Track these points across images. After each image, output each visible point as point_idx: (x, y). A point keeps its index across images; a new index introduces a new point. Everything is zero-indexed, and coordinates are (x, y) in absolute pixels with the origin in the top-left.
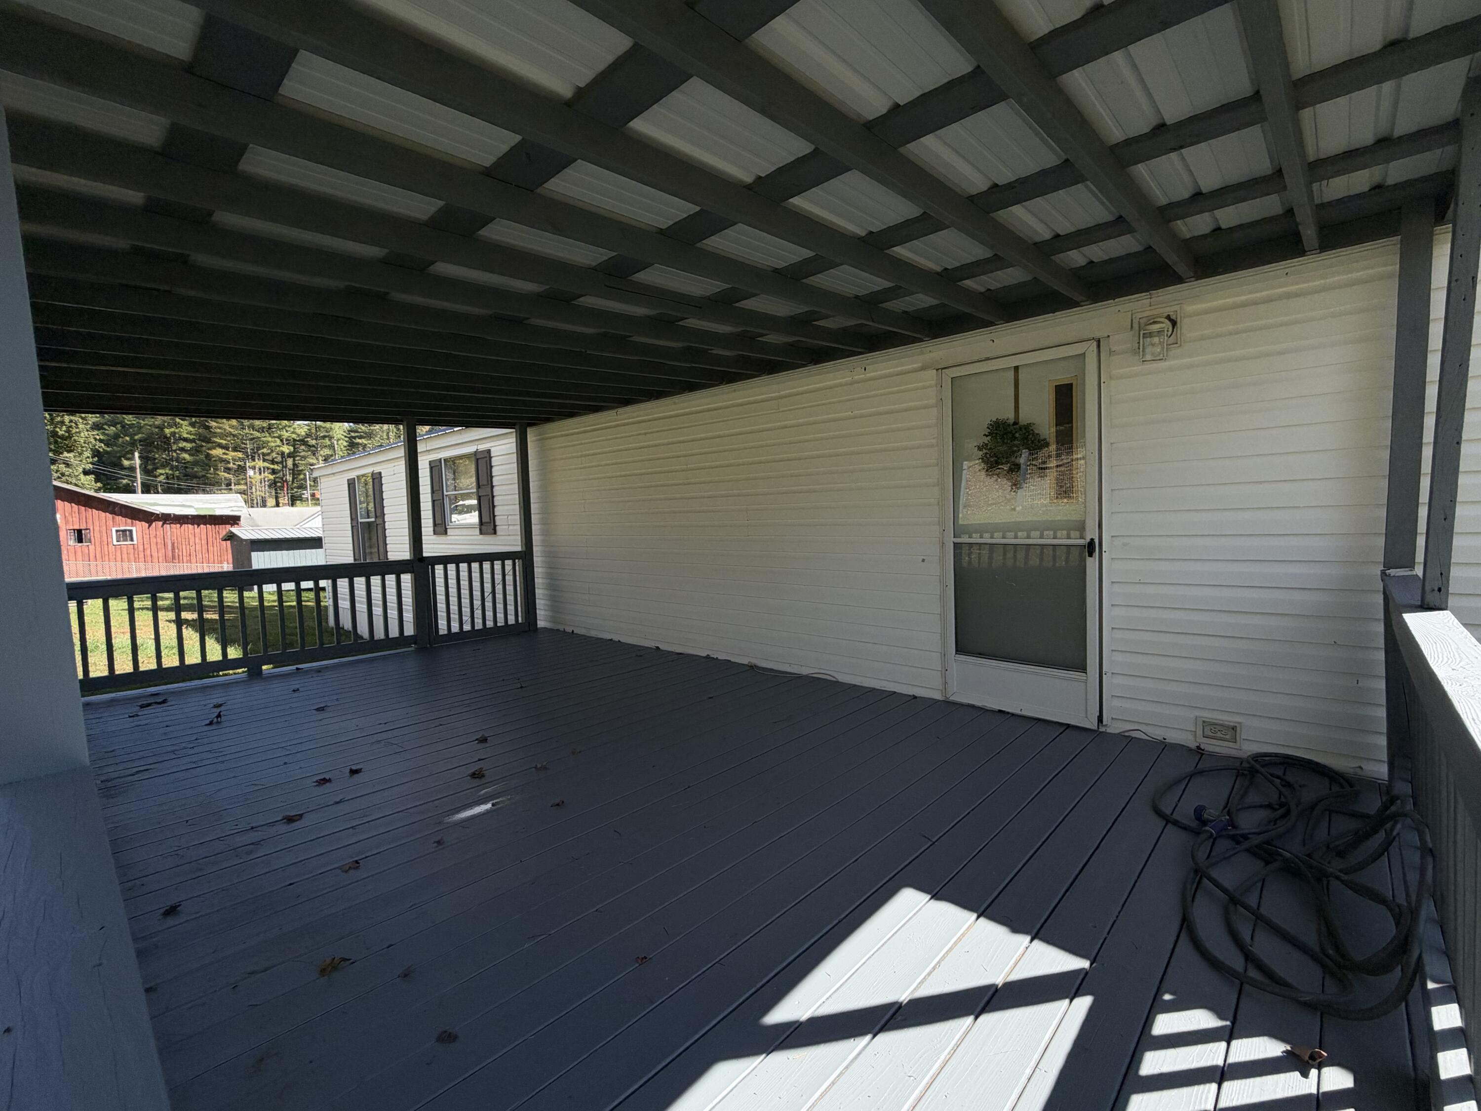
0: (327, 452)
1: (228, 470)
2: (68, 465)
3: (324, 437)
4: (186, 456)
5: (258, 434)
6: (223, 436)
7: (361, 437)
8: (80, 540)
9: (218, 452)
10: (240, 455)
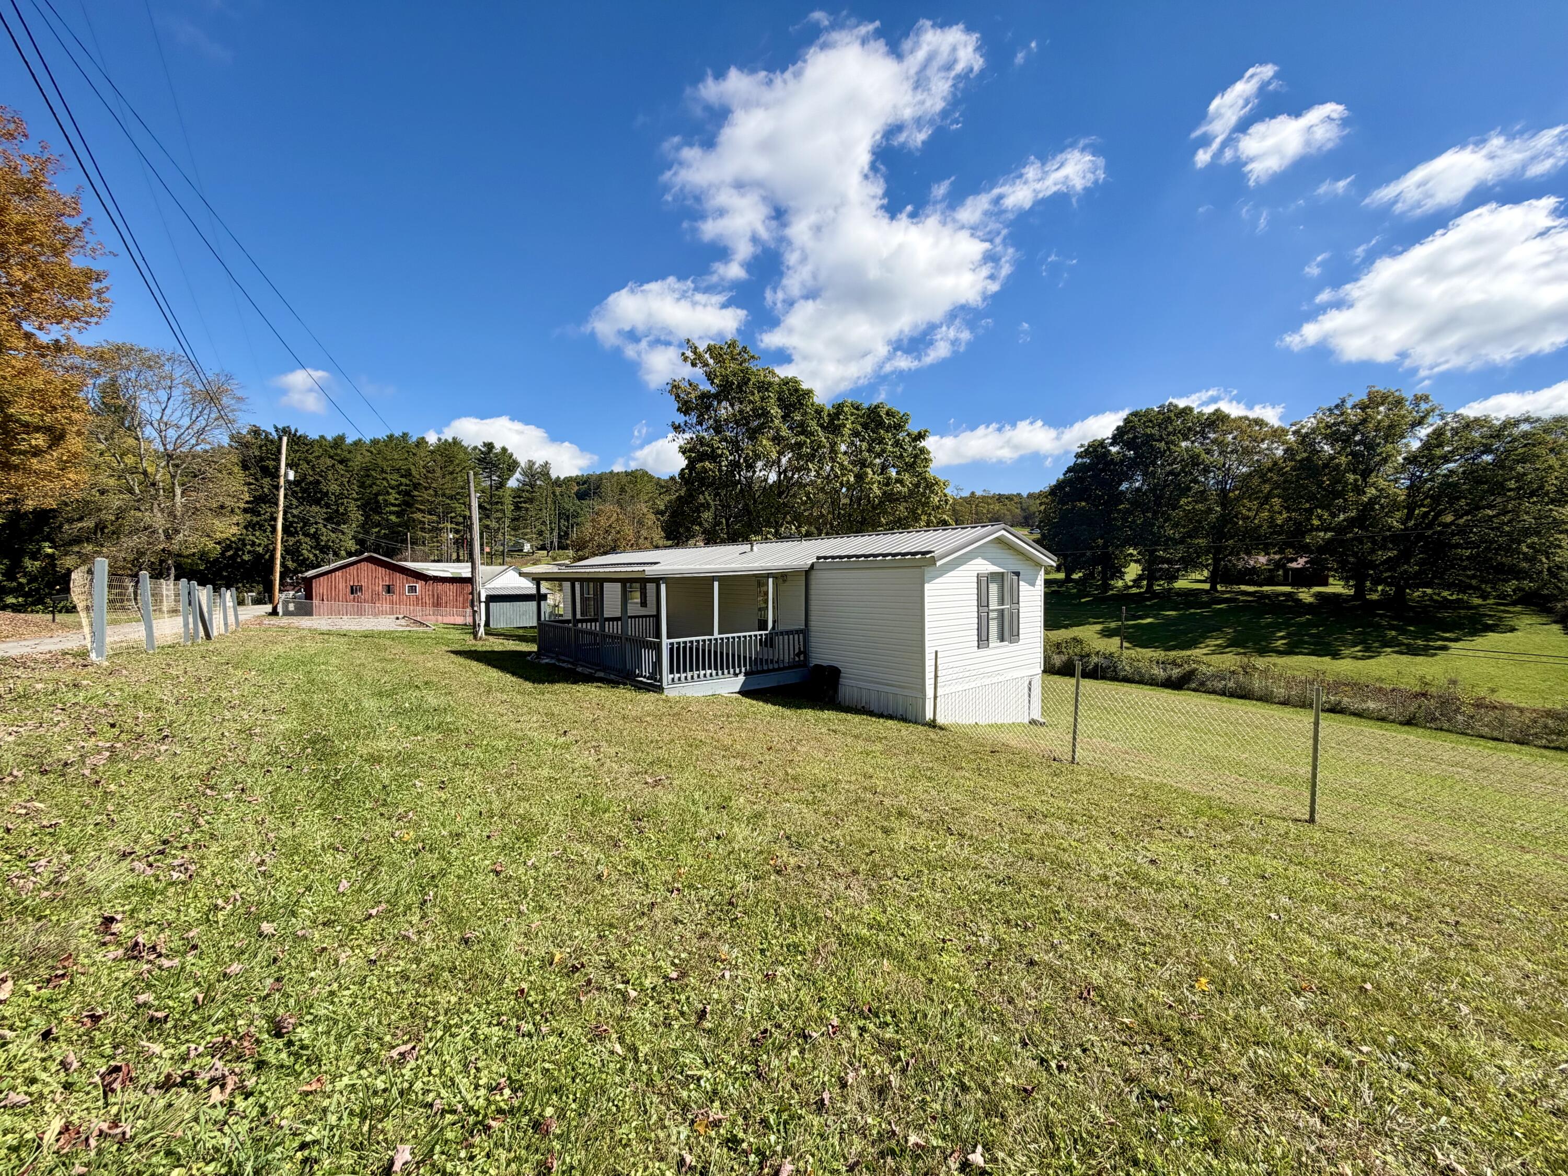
0: (499, 515)
1: (423, 530)
2: (343, 533)
3: (497, 503)
4: (393, 518)
5: (448, 501)
6: (422, 503)
7: (525, 502)
8: (389, 592)
9: (418, 516)
10: (435, 518)
